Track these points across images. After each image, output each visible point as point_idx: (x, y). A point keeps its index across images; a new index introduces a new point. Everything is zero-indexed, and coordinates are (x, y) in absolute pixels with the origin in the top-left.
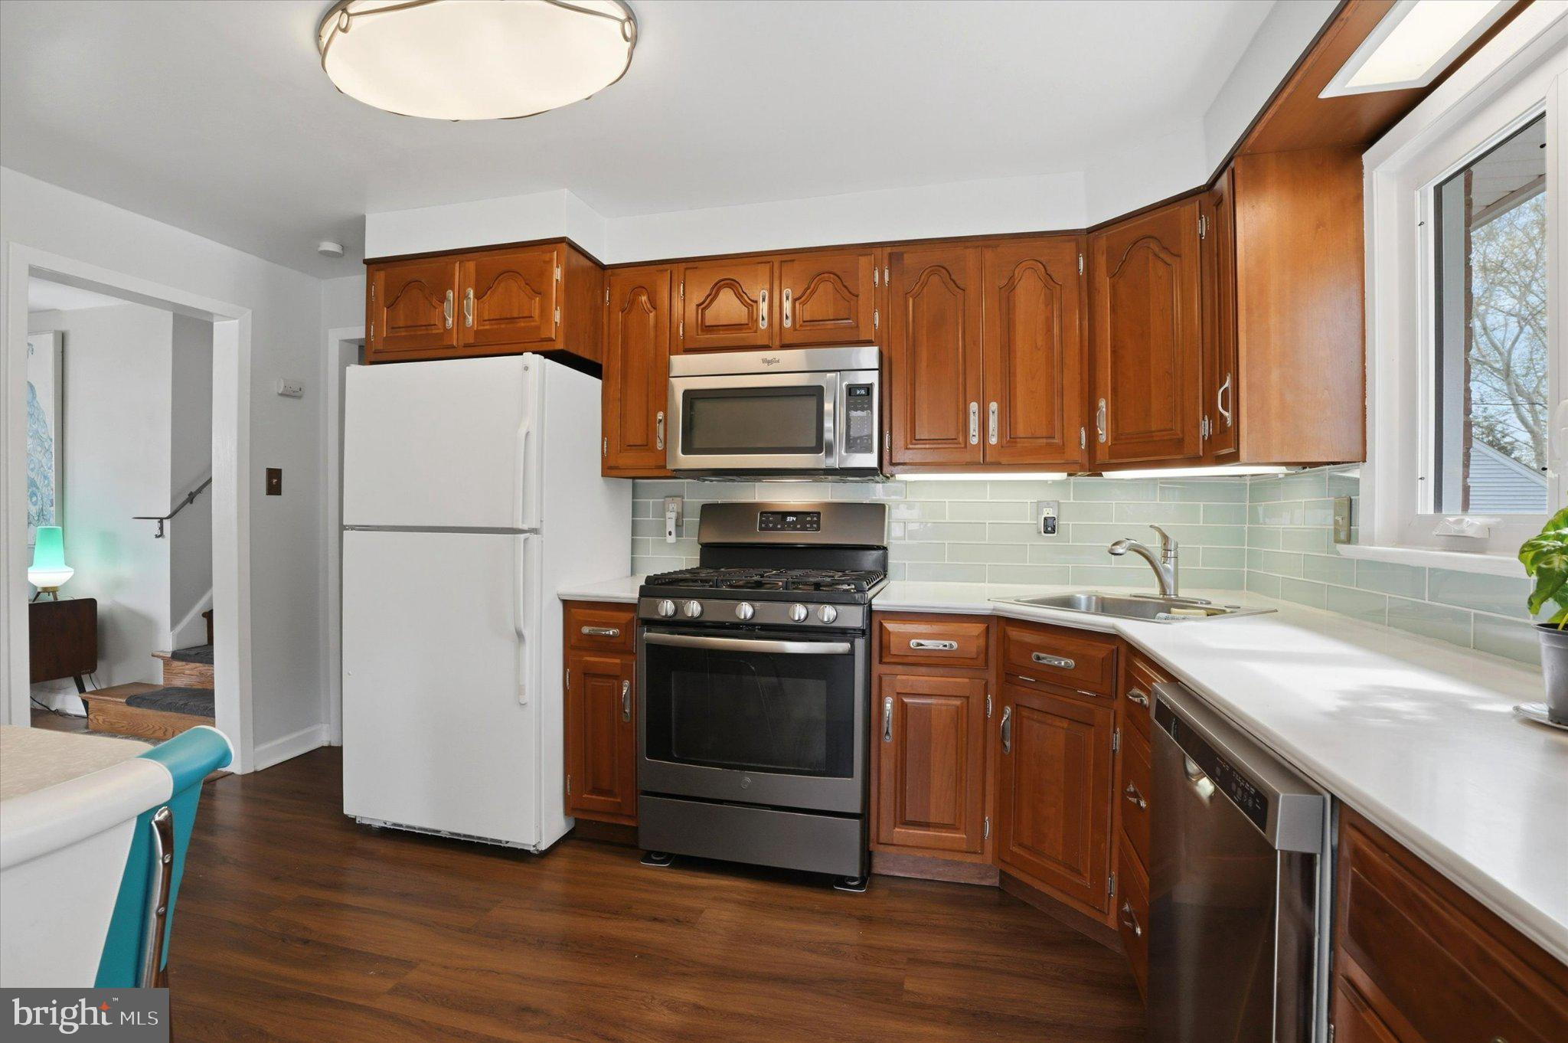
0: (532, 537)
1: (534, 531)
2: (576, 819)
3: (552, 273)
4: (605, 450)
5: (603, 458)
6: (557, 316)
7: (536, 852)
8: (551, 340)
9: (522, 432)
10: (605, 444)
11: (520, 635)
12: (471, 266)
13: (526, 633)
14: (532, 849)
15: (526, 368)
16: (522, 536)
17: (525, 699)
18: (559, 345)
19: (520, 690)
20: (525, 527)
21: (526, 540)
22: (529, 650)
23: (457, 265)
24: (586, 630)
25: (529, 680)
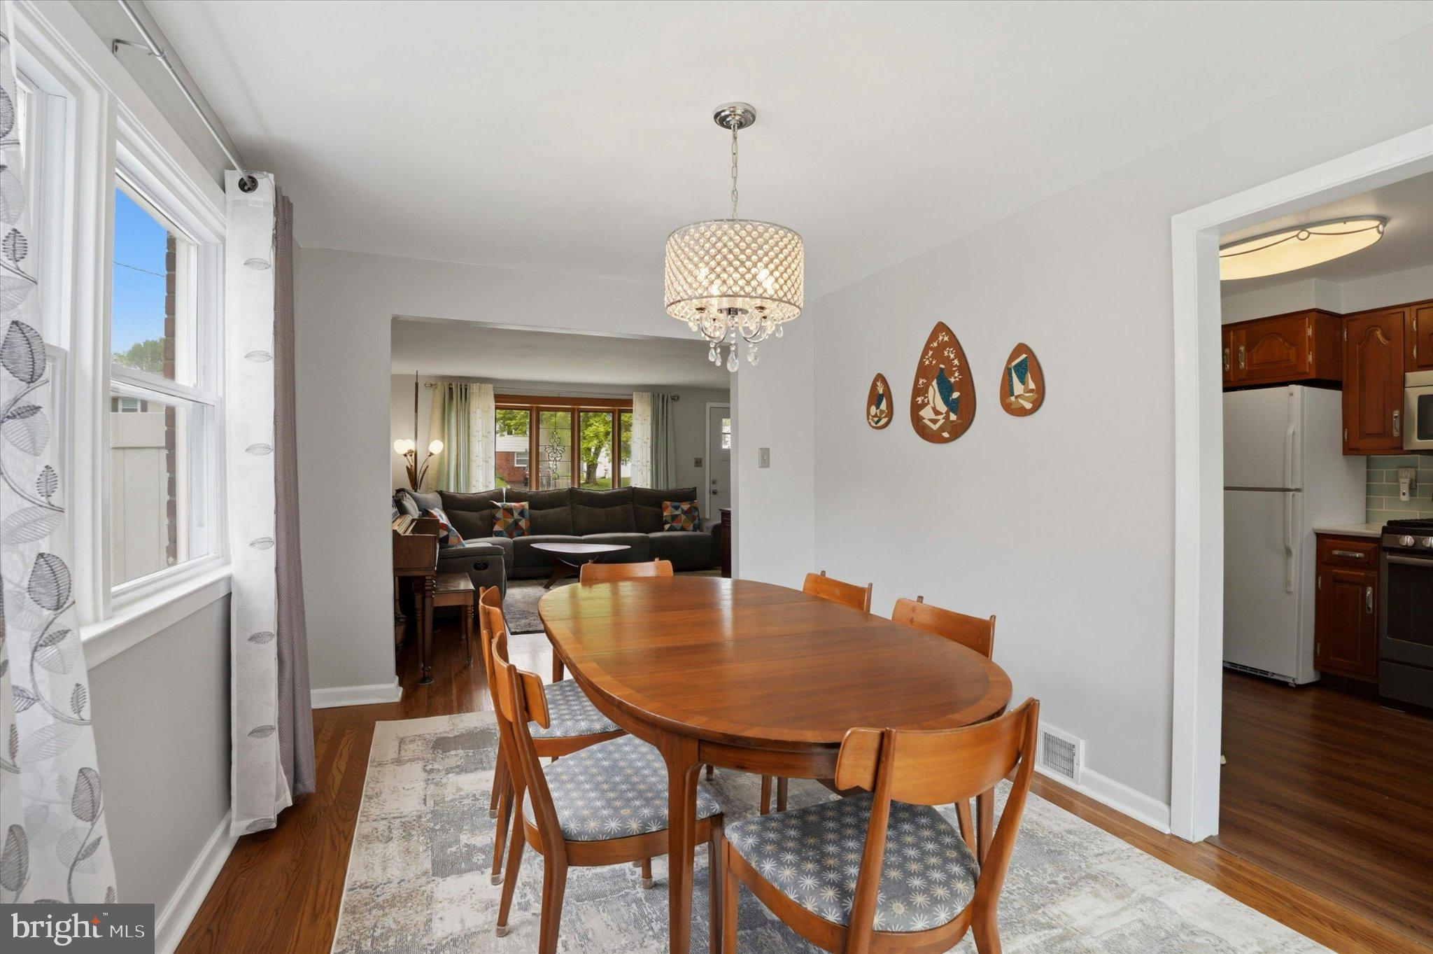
0: (1297, 493)
1: (1298, 490)
2: (1321, 672)
3: (1305, 332)
4: (1346, 438)
5: (1344, 442)
6: (1310, 358)
7: (1293, 686)
8: (1305, 373)
9: (1290, 431)
10: (1346, 433)
11: (1288, 552)
12: (1243, 333)
13: (1294, 550)
14: (1290, 681)
15: (1291, 394)
16: (1291, 493)
17: (1292, 589)
18: (1313, 376)
19: (1288, 583)
20: (1293, 487)
21: (1293, 495)
22: (1294, 560)
23: (1232, 333)
24: (1336, 552)
25: (1294, 579)
